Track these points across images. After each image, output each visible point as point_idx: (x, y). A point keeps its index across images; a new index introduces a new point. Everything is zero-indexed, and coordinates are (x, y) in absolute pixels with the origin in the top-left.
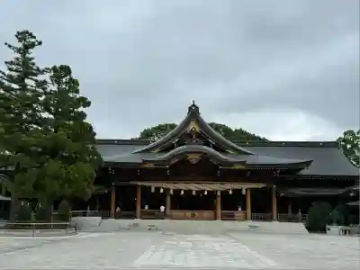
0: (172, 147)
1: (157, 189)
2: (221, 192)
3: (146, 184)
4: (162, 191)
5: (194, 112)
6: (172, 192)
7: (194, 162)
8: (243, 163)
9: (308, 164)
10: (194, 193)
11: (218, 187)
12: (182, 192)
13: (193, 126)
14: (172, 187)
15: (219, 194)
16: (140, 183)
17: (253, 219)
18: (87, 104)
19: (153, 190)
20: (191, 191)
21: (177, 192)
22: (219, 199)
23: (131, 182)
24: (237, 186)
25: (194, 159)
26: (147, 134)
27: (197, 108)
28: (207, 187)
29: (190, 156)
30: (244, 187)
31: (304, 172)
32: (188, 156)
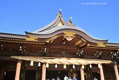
1: (36, 63)
2: (85, 66)
4: (39, 65)
6: (47, 66)
7: (69, 40)
8: (105, 42)
10: (65, 67)
11: (83, 62)
12: (56, 66)
15: (83, 67)
16: (20, 58)
20: (63, 65)
21: (52, 65)
23: (13, 57)
28: (74, 61)
32: (65, 34)
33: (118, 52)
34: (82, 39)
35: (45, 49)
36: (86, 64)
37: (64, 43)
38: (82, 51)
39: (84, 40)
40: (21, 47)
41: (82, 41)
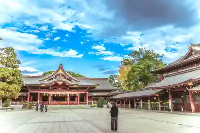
0: (53, 79)
1: (47, 94)
2: (70, 95)
3: (42, 92)
5: (61, 67)
6: (52, 95)
7: (60, 84)
9: (99, 85)
11: (69, 93)
12: (56, 95)
13: (61, 72)
14: (52, 93)
16: (39, 92)
17: (80, 104)
18: (20, 63)
19: (44, 94)
20: (59, 95)
21: (54, 95)
22: (69, 97)
23: (36, 92)
24: (75, 93)
25: (60, 83)
26: (45, 74)
27: (62, 65)
28: (64, 93)
29: (59, 82)
30: (78, 93)
31: (97, 88)
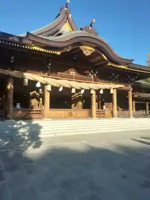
25: (88, 51)
32: (82, 45)
33: (136, 77)
34: (103, 55)
35: (50, 64)
36: (97, 89)
37: (75, 58)
38: (97, 72)
39: (105, 57)
40: (13, 58)
41: (103, 58)
